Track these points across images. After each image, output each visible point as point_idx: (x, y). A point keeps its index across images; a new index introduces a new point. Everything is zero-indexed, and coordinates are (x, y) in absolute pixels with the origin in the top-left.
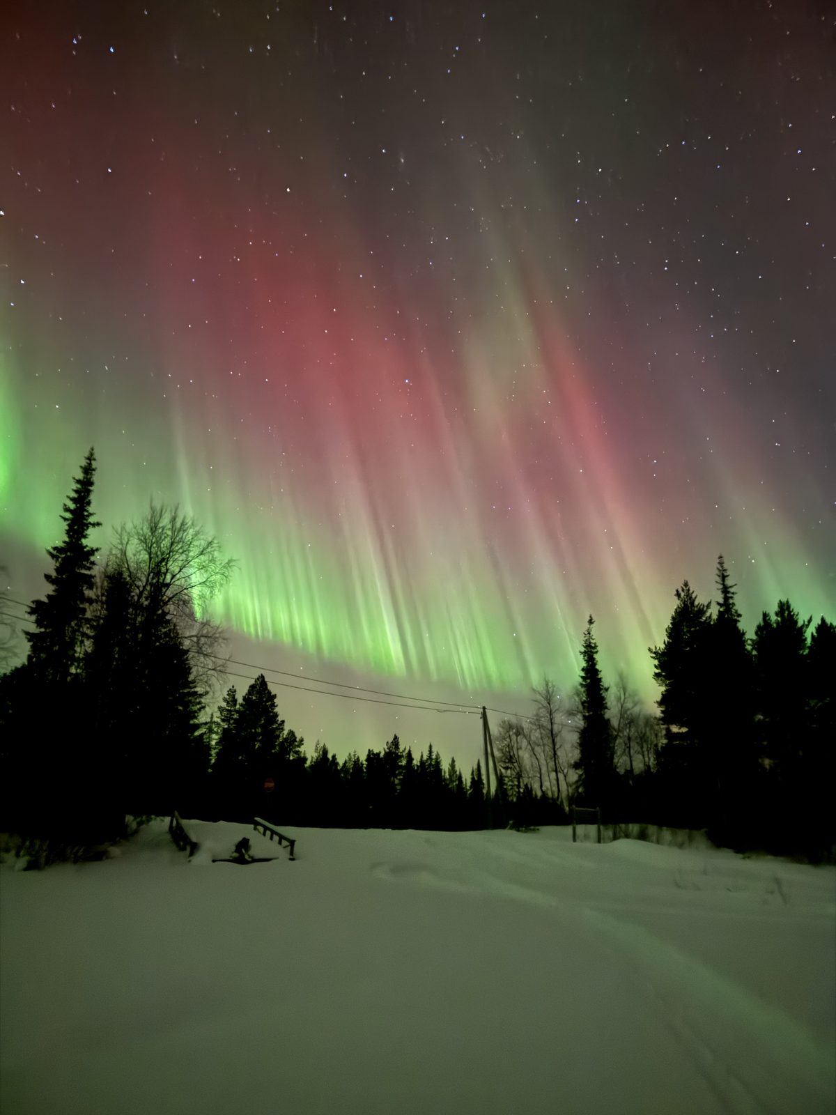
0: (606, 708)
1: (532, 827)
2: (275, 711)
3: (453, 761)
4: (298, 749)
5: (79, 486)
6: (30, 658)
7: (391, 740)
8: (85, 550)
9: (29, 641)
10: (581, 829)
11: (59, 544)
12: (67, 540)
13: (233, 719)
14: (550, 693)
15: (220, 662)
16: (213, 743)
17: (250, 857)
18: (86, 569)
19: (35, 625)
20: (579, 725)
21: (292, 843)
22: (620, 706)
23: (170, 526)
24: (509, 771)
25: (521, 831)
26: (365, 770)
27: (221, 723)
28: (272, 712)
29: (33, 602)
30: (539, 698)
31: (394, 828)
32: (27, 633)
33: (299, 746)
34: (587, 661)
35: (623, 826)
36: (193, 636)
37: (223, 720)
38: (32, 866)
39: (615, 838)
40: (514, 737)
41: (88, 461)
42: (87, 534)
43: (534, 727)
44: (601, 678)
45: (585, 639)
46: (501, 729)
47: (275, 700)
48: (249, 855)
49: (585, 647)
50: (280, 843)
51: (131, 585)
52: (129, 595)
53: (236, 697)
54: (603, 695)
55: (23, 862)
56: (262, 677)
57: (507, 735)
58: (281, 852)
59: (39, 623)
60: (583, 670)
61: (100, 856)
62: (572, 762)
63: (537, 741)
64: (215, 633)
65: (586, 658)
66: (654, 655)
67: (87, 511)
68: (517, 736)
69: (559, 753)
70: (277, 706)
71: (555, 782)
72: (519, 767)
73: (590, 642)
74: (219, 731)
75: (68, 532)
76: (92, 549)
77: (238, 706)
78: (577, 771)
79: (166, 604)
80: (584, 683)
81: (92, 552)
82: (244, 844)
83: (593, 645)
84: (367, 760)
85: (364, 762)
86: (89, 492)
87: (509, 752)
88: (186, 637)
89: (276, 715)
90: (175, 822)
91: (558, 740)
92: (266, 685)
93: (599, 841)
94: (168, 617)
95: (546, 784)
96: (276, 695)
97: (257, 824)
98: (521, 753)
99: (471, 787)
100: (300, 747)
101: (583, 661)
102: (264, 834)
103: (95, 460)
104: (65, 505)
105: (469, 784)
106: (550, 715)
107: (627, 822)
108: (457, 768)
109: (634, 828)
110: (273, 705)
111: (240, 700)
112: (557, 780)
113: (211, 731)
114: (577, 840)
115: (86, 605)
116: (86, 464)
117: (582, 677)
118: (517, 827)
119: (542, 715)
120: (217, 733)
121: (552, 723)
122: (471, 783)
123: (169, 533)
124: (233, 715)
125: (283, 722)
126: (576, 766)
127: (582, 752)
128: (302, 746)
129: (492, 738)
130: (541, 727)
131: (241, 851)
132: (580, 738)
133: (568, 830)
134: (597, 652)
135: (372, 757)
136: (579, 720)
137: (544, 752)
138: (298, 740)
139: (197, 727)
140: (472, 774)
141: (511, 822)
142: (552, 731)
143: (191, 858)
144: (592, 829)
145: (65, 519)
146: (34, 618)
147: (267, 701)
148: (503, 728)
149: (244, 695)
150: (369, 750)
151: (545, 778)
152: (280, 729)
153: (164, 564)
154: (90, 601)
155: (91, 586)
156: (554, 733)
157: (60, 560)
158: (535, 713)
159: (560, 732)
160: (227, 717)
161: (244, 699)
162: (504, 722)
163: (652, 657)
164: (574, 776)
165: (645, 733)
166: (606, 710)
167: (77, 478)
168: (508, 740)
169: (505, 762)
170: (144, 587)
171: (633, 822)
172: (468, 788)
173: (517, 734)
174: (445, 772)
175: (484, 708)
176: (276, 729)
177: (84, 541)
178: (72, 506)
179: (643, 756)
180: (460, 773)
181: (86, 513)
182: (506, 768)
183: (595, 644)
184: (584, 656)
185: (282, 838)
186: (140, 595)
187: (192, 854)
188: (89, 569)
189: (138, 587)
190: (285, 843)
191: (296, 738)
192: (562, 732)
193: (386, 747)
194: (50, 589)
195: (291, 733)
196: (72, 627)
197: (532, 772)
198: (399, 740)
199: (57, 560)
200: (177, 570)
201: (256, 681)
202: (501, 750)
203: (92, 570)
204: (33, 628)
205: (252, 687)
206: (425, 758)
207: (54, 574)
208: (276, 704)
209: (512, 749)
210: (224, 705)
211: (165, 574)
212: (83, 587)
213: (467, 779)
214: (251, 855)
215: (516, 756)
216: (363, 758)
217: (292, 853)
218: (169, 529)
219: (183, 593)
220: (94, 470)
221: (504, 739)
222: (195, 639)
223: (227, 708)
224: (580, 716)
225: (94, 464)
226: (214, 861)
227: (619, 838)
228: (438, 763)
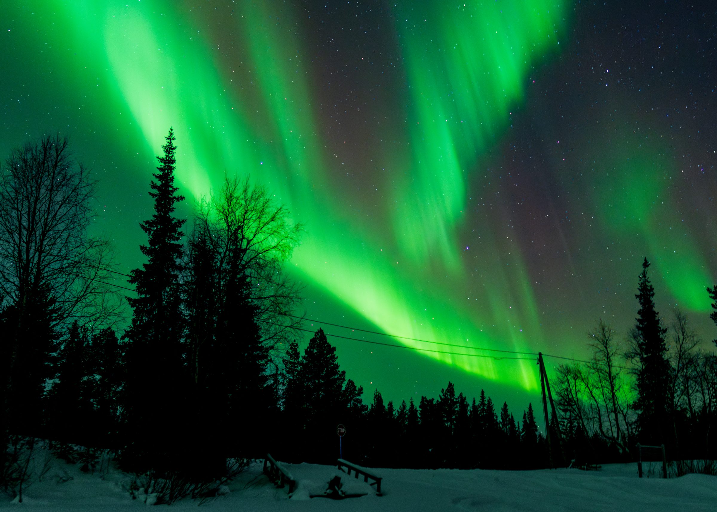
0: (665, 349)
1: (594, 465)
2: (336, 362)
3: (505, 405)
4: (357, 397)
5: (163, 164)
6: (134, 321)
7: (446, 387)
8: (173, 222)
9: (132, 306)
10: (645, 466)
11: (151, 218)
12: (156, 214)
13: (296, 370)
14: (607, 336)
15: (297, 320)
16: (281, 392)
17: (343, 493)
18: (174, 240)
19: (136, 293)
20: (636, 367)
21: (378, 481)
22: (679, 346)
23: (242, 197)
24: (568, 414)
25: (584, 469)
26: (419, 416)
27: (287, 375)
28: (333, 364)
29: (133, 271)
30: (595, 342)
31: (461, 468)
32: (129, 299)
33: (359, 394)
34: (643, 304)
35: (689, 462)
36: (271, 296)
37: (288, 372)
38: (160, 501)
39: (681, 473)
40: (572, 381)
41: (169, 141)
42: (173, 208)
43: (593, 371)
44: (658, 320)
45: (640, 282)
46: (559, 374)
47: (335, 353)
48: (342, 491)
49: (640, 290)
50: (366, 480)
51: (214, 252)
52: (213, 261)
53: (298, 350)
54: (661, 336)
55: (152, 498)
56: (321, 331)
57: (565, 379)
58: (368, 488)
59: (139, 290)
60: (639, 313)
61: (213, 493)
62: (631, 402)
63: (595, 384)
64: (289, 294)
65: (642, 301)
66: (713, 295)
67: (172, 187)
68: (575, 380)
69: (617, 394)
70: (337, 358)
71: (614, 422)
72: (579, 409)
73: (646, 285)
74: (285, 382)
75: (157, 207)
76: (179, 221)
77: (300, 359)
78: (637, 412)
79: (244, 267)
80: (641, 326)
81: (180, 223)
82: (336, 482)
83: (649, 288)
84: (420, 407)
85: (418, 409)
86: (171, 169)
87: (568, 395)
88: (265, 298)
89: (337, 366)
90: (269, 464)
91: (616, 382)
92: (325, 338)
93: (665, 476)
94: (248, 280)
95: (606, 425)
96: (335, 348)
97: (340, 464)
98: (579, 395)
99: (523, 430)
100: (360, 396)
101: (639, 304)
102: (349, 473)
103: (174, 139)
104: (152, 182)
105: (521, 427)
106: (608, 358)
107: (692, 458)
108: (509, 412)
109: (699, 464)
110: (334, 358)
111: (302, 353)
112: (617, 420)
113: (276, 382)
114: (643, 476)
115: (177, 272)
116: (167, 144)
117: (639, 320)
118: (578, 465)
119: (599, 358)
120: (283, 384)
121: (609, 365)
122: (523, 426)
123: (243, 202)
124: (297, 367)
125: (344, 372)
126: (635, 406)
127: (640, 393)
128: (362, 395)
129: (550, 382)
130: (598, 370)
131: (335, 488)
132: (638, 380)
133: (633, 467)
134: (653, 295)
135: (426, 403)
136: (637, 362)
137: (603, 394)
138: (357, 389)
139: (266, 378)
140: (524, 418)
141: (573, 461)
142: (610, 373)
143: (290, 494)
144: (658, 466)
145: (153, 195)
146: (135, 286)
147: (327, 354)
148: (561, 372)
149: (306, 348)
150: (422, 397)
151: (604, 418)
152: (341, 379)
153: (240, 231)
154: (180, 268)
155: (180, 255)
156: (612, 375)
157: (152, 232)
158: (592, 357)
159: (618, 374)
160: (291, 369)
161: (306, 352)
162: (561, 367)
163: (711, 297)
164: (633, 417)
165: (705, 371)
166: (664, 351)
167: (161, 157)
168: (566, 383)
169: (564, 405)
170: (225, 253)
171: (699, 458)
172: (521, 430)
173: (576, 378)
174: (497, 417)
175: (540, 354)
176: (338, 379)
177: (172, 215)
178: (158, 183)
179: (703, 394)
180: (512, 417)
181: (171, 189)
182: (565, 411)
183: (651, 286)
184: (640, 300)
185: (367, 476)
186: (222, 263)
187: (291, 491)
188: (177, 239)
189: (220, 254)
190: (371, 481)
191: (355, 387)
192: (620, 374)
193: (441, 394)
194: (146, 259)
195: (351, 383)
196: (167, 292)
197: (591, 413)
198: (454, 387)
199: (150, 233)
200: (251, 237)
201: (315, 335)
202: (559, 394)
203: (179, 241)
204: (135, 296)
205: (313, 341)
206: (477, 403)
207: (148, 245)
208: (336, 356)
209: (571, 392)
210: (287, 358)
211: (242, 240)
212: (173, 256)
213: (519, 421)
214: (344, 491)
215: (575, 399)
216: (417, 404)
217: (379, 489)
218: (242, 199)
219: (258, 257)
220: (174, 148)
221: (563, 383)
222: (272, 299)
223: (291, 360)
224: (637, 359)
225: (174, 143)
226: (311, 497)
227: (685, 473)
228: (490, 407)
